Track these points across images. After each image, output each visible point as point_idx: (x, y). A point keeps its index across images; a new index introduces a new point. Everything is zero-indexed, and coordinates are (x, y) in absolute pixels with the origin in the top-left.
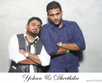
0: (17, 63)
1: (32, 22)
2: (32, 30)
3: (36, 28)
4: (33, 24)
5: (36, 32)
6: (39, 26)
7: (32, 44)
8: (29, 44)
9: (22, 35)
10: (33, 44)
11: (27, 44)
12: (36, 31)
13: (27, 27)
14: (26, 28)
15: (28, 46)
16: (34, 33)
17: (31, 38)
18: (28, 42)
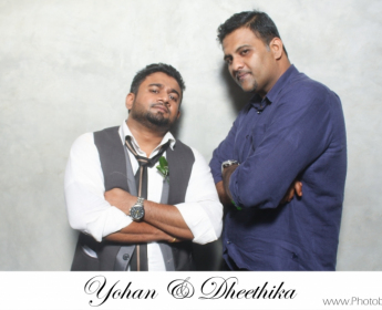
0: (99, 238)
1: (149, 80)
2: (153, 106)
3: (165, 99)
4: (155, 88)
5: (166, 116)
6: (174, 95)
7: (150, 163)
8: (140, 163)
9: (113, 131)
10: (158, 164)
11: (135, 166)
12: (167, 111)
13: (131, 103)
14: (127, 104)
15: (138, 172)
16: (158, 117)
17: (148, 141)
18: (138, 157)
